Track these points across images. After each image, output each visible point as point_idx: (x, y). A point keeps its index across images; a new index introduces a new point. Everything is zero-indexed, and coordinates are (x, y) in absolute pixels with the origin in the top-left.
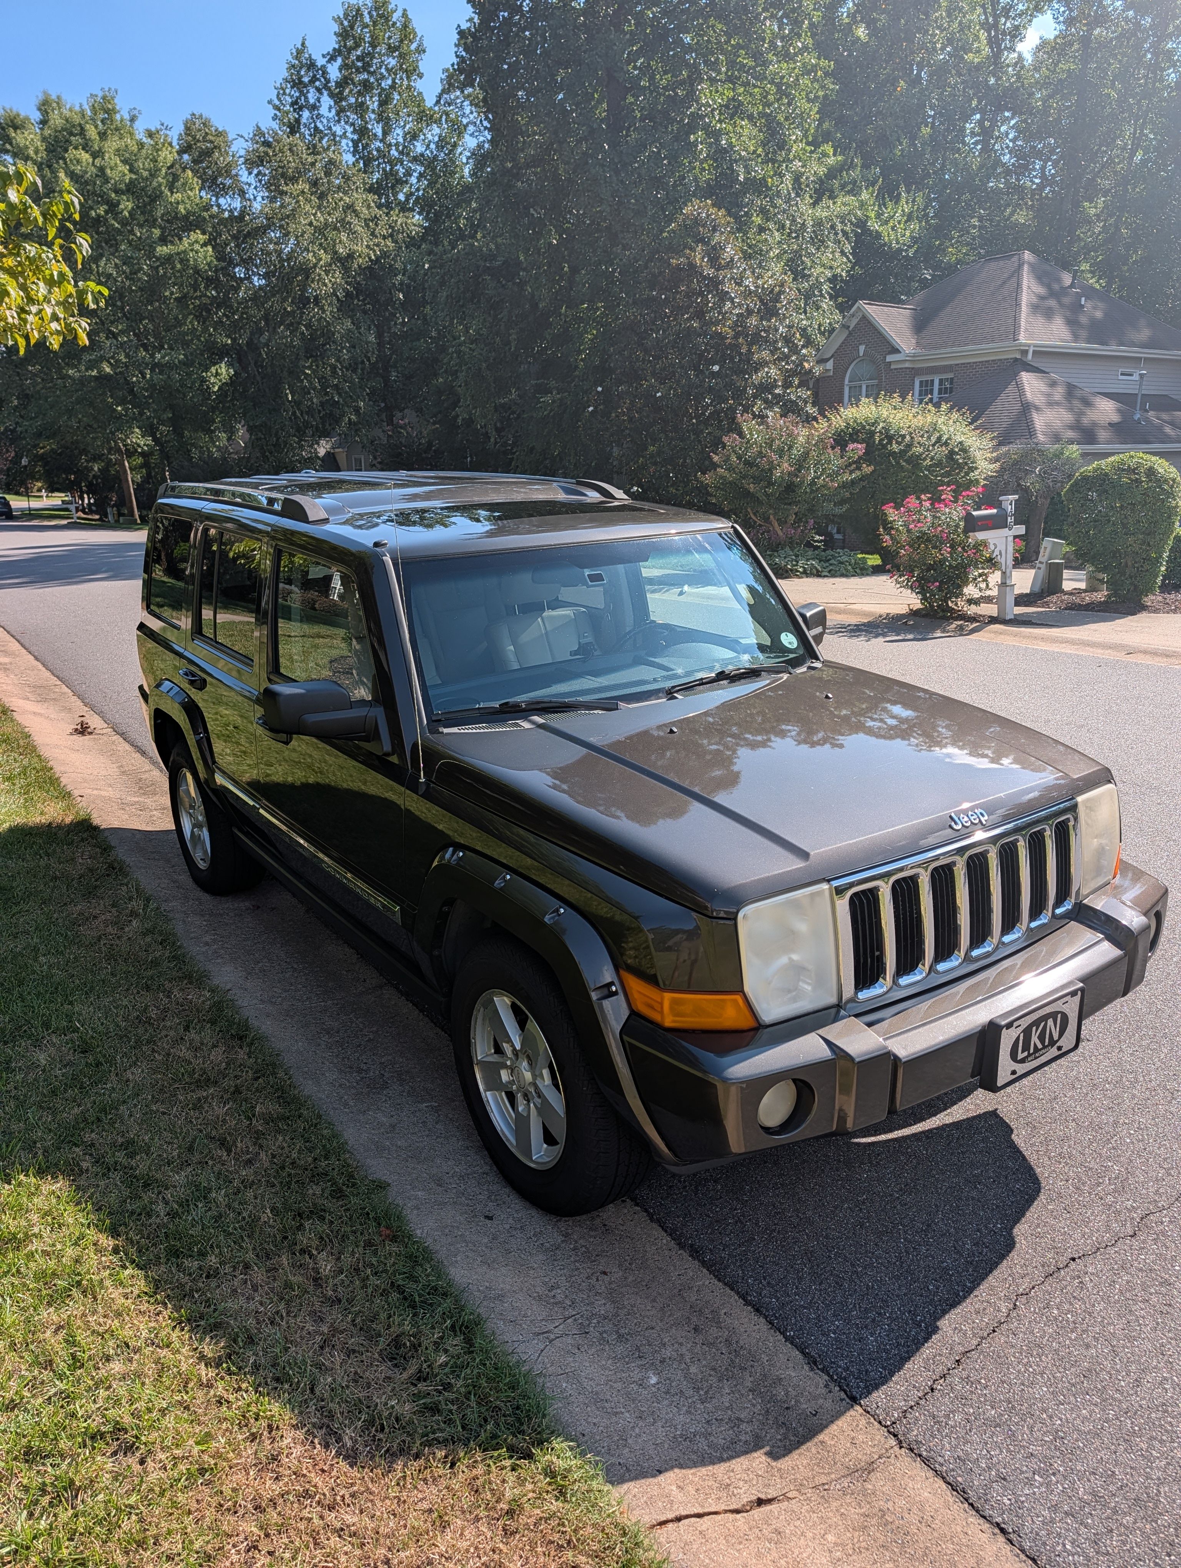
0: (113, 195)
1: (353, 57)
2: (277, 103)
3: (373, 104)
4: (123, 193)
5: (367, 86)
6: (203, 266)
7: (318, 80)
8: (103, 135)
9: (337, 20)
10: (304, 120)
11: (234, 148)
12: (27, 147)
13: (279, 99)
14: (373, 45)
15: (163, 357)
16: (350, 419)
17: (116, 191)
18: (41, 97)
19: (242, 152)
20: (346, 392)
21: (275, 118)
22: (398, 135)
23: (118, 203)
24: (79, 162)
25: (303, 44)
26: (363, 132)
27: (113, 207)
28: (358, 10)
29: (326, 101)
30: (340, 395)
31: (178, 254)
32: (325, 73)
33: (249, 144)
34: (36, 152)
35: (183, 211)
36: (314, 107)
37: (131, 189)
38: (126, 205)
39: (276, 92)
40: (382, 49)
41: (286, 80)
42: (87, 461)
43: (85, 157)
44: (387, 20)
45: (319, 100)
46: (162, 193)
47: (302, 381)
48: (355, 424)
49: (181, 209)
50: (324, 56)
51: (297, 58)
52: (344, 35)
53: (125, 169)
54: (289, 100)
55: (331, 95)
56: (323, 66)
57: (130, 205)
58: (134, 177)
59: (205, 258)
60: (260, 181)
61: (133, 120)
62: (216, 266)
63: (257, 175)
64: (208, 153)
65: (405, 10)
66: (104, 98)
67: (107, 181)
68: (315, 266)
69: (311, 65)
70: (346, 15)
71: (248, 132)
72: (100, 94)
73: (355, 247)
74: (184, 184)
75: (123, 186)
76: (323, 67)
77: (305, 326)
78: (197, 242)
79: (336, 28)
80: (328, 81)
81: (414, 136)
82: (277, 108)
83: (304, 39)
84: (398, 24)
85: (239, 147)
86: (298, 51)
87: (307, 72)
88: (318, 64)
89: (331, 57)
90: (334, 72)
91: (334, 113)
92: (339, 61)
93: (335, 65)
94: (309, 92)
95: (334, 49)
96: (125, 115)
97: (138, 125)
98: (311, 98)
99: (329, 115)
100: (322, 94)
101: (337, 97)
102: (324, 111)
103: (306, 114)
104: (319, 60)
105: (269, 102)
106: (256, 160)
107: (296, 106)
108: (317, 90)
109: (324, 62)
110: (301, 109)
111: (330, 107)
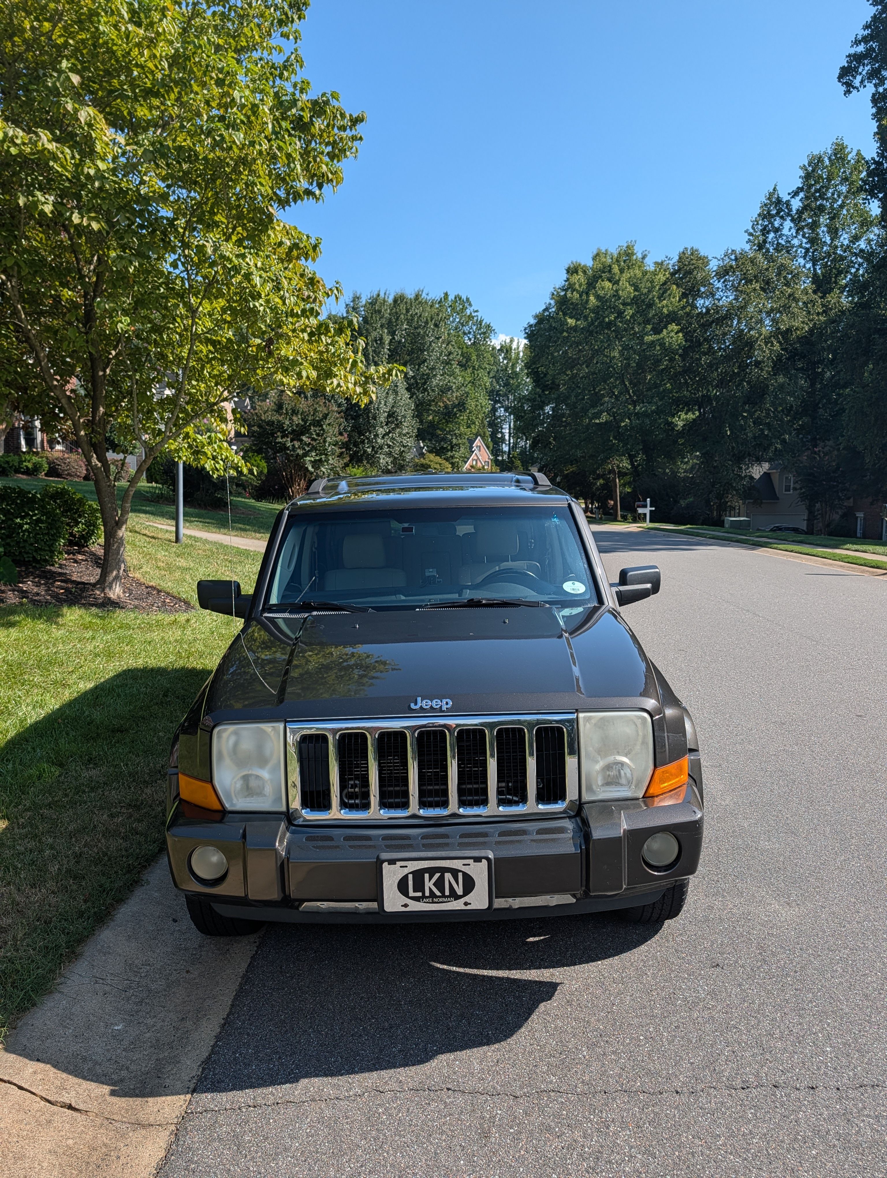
0: (621, 307)
1: (813, 190)
2: (751, 231)
3: (824, 220)
4: (628, 304)
5: (821, 209)
6: (675, 347)
7: (783, 211)
8: (622, 271)
9: (804, 168)
10: (769, 240)
11: (711, 266)
12: (575, 284)
13: (753, 228)
14: (829, 180)
15: (641, 409)
16: (776, 448)
17: (624, 304)
18: (595, 252)
19: (715, 268)
20: (775, 428)
21: (749, 241)
22: (844, 239)
23: (625, 311)
24: (603, 288)
25: (775, 189)
26: (814, 241)
27: (620, 314)
28: (820, 157)
29: (788, 224)
30: (770, 430)
31: (659, 340)
32: (789, 205)
33: (721, 263)
34: (580, 285)
35: (666, 312)
36: (777, 230)
37: (635, 301)
38: (629, 312)
39: (751, 224)
40: (838, 181)
41: (759, 215)
42: (594, 479)
43: (607, 284)
44: (843, 159)
45: (781, 225)
46: (654, 301)
47: (739, 421)
48: (780, 451)
49: (665, 311)
50: (789, 194)
51: (769, 199)
52: (808, 176)
53: (631, 289)
54: (760, 227)
55: (792, 220)
56: (788, 201)
57: (631, 312)
58: (637, 293)
59: (677, 341)
60: (726, 286)
61: (644, 258)
62: (684, 346)
63: (724, 282)
64: (690, 272)
65: (859, 151)
66: (628, 247)
67: (619, 298)
68: (757, 339)
69: (779, 201)
70: (810, 163)
71: (720, 254)
72: (625, 245)
73: (793, 324)
74: (670, 295)
75: (629, 300)
77: (746, 382)
78: (672, 331)
79: (802, 173)
80: (790, 210)
81: (856, 238)
82: (751, 234)
83: (776, 185)
84: (852, 161)
85: (714, 265)
86: (770, 194)
87: (776, 207)
88: (784, 200)
89: (795, 194)
90: (796, 204)
91: (793, 231)
92: (802, 195)
93: (798, 198)
94: (775, 220)
95: (798, 188)
96: (640, 256)
97: (647, 261)
98: (777, 224)
99: (790, 234)
100: (785, 220)
101: (797, 220)
102: (785, 231)
103: (772, 235)
104: (785, 198)
105: (746, 231)
106: (723, 272)
107: (765, 231)
108: (782, 217)
109: (788, 198)
110: (768, 233)
111: (791, 228)
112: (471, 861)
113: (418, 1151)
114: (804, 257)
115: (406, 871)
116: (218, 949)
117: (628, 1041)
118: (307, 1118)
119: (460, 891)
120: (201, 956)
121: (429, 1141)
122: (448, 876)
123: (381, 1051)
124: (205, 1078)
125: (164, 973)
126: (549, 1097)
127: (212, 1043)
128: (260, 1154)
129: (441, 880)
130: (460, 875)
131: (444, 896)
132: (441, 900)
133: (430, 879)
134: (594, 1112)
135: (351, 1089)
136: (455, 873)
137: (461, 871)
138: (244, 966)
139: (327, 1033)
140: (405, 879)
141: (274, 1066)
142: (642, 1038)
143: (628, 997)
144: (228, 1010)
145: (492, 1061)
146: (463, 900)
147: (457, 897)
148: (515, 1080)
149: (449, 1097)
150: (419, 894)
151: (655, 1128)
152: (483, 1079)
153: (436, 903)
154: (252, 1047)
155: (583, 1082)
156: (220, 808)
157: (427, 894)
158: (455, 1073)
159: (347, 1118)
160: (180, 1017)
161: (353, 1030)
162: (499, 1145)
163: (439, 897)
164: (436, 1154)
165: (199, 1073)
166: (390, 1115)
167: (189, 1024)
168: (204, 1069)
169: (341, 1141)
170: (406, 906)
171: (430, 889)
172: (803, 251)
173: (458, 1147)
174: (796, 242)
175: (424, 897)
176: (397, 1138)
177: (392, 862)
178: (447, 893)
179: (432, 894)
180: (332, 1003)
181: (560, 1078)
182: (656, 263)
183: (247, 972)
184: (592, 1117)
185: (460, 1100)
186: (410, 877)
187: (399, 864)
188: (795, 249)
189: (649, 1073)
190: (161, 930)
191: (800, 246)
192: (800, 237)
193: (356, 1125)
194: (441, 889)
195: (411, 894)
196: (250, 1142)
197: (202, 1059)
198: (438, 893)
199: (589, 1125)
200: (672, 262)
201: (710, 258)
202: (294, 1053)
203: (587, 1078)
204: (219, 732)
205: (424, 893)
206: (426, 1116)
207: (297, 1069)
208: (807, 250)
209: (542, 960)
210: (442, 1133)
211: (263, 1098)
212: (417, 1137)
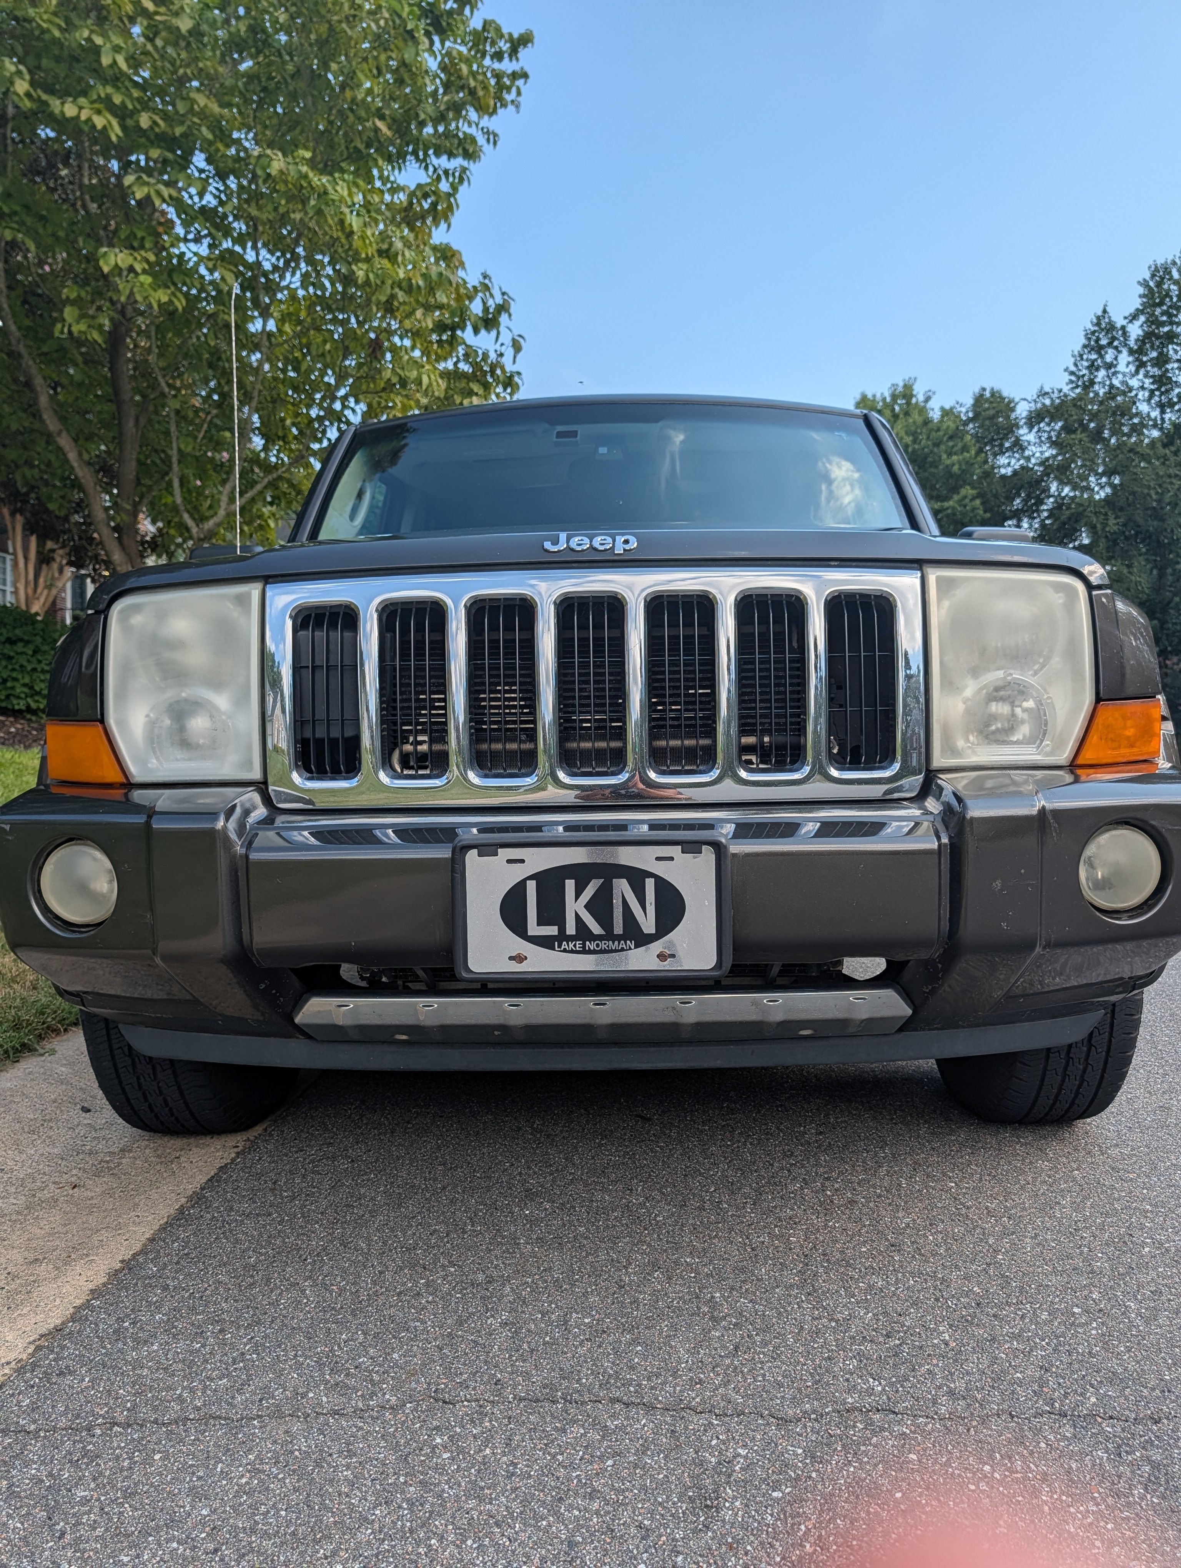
1: (1157, 312)
2: (1073, 368)
7: (1117, 339)
8: (896, 417)
9: (1145, 284)
10: (1099, 379)
11: (1019, 411)
13: (1076, 365)
19: (1025, 414)
25: (1105, 311)
26: (1160, 380)
28: (1167, 268)
29: (1124, 358)
31: (947, 509)
32: (1125, 333)
33: (1033, 405)
35: (957, 471)
36: (1109, 366)
37: (914, 457)
39: (1073, 360)
41: (1085, 346)
45: (1116, 358)
46: (940, 456)
49: (956, 469)
50: (1125, 318)
51: (1096, 324)
52: (1149, 295)
53: (909, 440)
54: (1086, 364)
55: (1131, 352)
58: (916, 446)
59: (973, 511)
60: (1039, 438)
61: (928, 399)
63: (1037, 433)
66: (905, 386)
69: (1111, 327)
70: (1153, 276)
71: (1032, 394)
72: (902, 384)
76: (1123, 328)
78: (966, 497)
79: (1141, 290)
80: (1127, 339)
82: (1072, 373)
83: (1105, 306)
85: (1022, 410)
86: (1098, 318)
87: (1107, 333)
88: (1118, 325)
89: (1134, 317)
90: (1135, 331)
91: (1132, 368)
92: (1142, 318)
93: (1138, 323)
94: (1106, 353)
95: (1137, 310)
96: (921, 398)
97: (930, 404)
98: (1109, 358)
99: (1127, 370)
100: (1120, 352)
101: (1137, 352)
102: (1122, 367)
103: (1102, 373)
104: (1120, 322)
105: (1066, 370)
106: (1035, 418)
107: (1093, 367)
108: (1116, 348)
109: (1124, 322)
110: (1097, 369)
111: (1128, 363)
112: (675, 851)
113: (523, 1536)
114: (1149, 401)
115: (518, 873)
116: (159, 1157)
117: (1045, 1316)
118: (250, 1450)
119: (648, 923)
120: (119, 1164)
121: (557, 1514)
122: (622, 887)
123: (460, 1322)
124: (34, 1366)
125: (30, 1186)
126: (869, 1423)
127: (78, 1302)
128: (99, 1532)
129: (604, 895)
130: (650, 883)
131: (609, 935)
132: (603, 945)
133: (578, 895)
134: (992, 1458)
135: (373, 1394)
136: (636, 878)
137: (651, 875)
138: (202, 1179)
139: (342, 1290)
140: (518, 891)
141: (204, 1346)
142: (1076, 1310)
143: (1028, 1240)
144: (137, 1247)
145: (724, 1347)
146: (657, 947)
147: (643, 940)
148: (780, 1385)
149: (614, 1416)
150: (553, 930)
151: (1163, 1497)
152: (701, 1382)
153: (590, 952)
154: (165, 1310)
155: (951, 1393)
156: (120, 779)
157: (571, 930)
158: (632, 1368)
159: (351, 1454)
160: (31, 1257)
161: (404, 1284)
162: (744, 1527)
163: (600, 938)
164: (572, 1544)
165: (25, 1357)
166: (461, 1451)
167: (42, 1269)
168: (38, 1348)
169: (324, 1507)
170: (519, 958)
171: (577, 916)
172: (1147, 394)
173: (633, 1530)
174: (1134, 383)
175: (562, 936)
176: (472, 1503)
177: (487, 850)
178: (618, 929)
179: (583, 933)
180: (368, 1239)
181: (892, 1385)
182: (942, 409)
183: (202, 1189)
184: (987, 1468)
185: (643, 1424)
186: (531, 886)
187: (505, 854)
188: (1134, 393)
189: (1113, 1378)
190: (50, 1120)
191: (1143, 388)
192: (1141, 376)
193: (371, 1470)
194: (605, 920)
195: (534, 929)
196: (85, 1501)
197: (44, 1331)
198: (595, 928)
199: (983, 1486)
200: (964, 410)
201: (1017, 400)
202: (259, 1323)
203: (959, 1385)
204: (122, 611)
205: (562, 925)
206: (554, 1457)
207: (255, 1352)
208: (1152, 392)
209: (828, 1179)
210: (592, 1495)
211: (155, 1409)
212: (525, 1503)
